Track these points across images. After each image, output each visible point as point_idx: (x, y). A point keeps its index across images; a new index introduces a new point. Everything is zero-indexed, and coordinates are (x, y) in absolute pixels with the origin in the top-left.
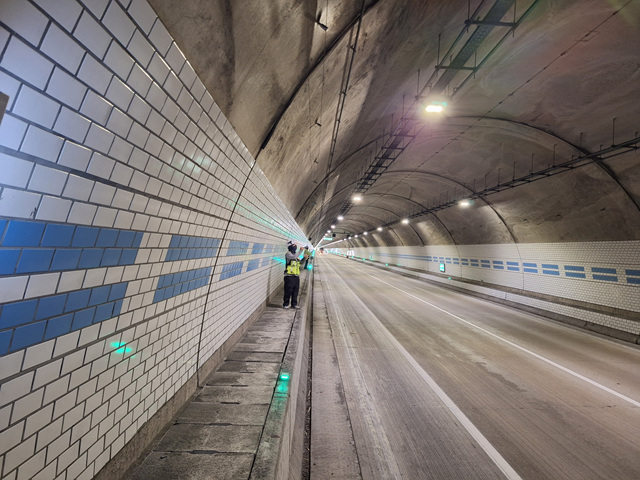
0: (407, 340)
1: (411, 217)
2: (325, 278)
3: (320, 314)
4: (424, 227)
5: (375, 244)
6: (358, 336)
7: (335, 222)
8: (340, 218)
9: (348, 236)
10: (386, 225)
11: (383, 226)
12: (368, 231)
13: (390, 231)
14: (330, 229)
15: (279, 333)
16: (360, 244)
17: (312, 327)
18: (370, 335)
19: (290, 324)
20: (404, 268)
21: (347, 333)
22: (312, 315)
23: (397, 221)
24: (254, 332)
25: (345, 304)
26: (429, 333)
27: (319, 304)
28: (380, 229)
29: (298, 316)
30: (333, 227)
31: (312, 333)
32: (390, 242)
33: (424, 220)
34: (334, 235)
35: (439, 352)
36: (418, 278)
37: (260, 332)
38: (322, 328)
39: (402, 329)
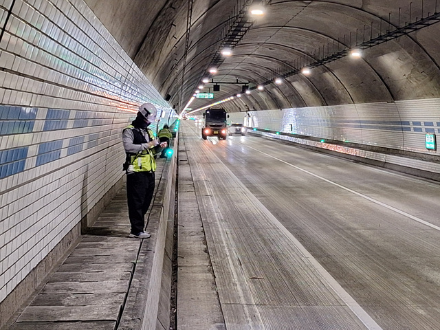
0: (363, 286)
1: (366, 44)
2: (201, 174)
3: (191, 244)
4: (393, 63)
5: (299, 102)
6: (265, 282)
7: (217, 61)
8: (226, 53)
9: (245, 88)
10: (317, 62)
11: (312, 65)
12: (283, 77)
13: (328, 75)
14: (207, 75)
15: (109, 283)
16: (268, 103)
17: (175, 269)
18: (290, 279)
19: (129, 265)
20: (356, 146)
21: (245, 278)
22: (175, 246)
23: (341, 54)
24: (58, 285)
25: (242, 222)
26: (406, 270)
27: (190, 226)
28: (306, 72)
29: (146, 249)
30: (213, 71)
31: (175, 281)
32: (327, 97)
33: (392, 49)
34: (216, 88)
35: (424, 304)
36: (383, 165)
37: (70, 284)
38: (195, 271)
39: (353, 265)
